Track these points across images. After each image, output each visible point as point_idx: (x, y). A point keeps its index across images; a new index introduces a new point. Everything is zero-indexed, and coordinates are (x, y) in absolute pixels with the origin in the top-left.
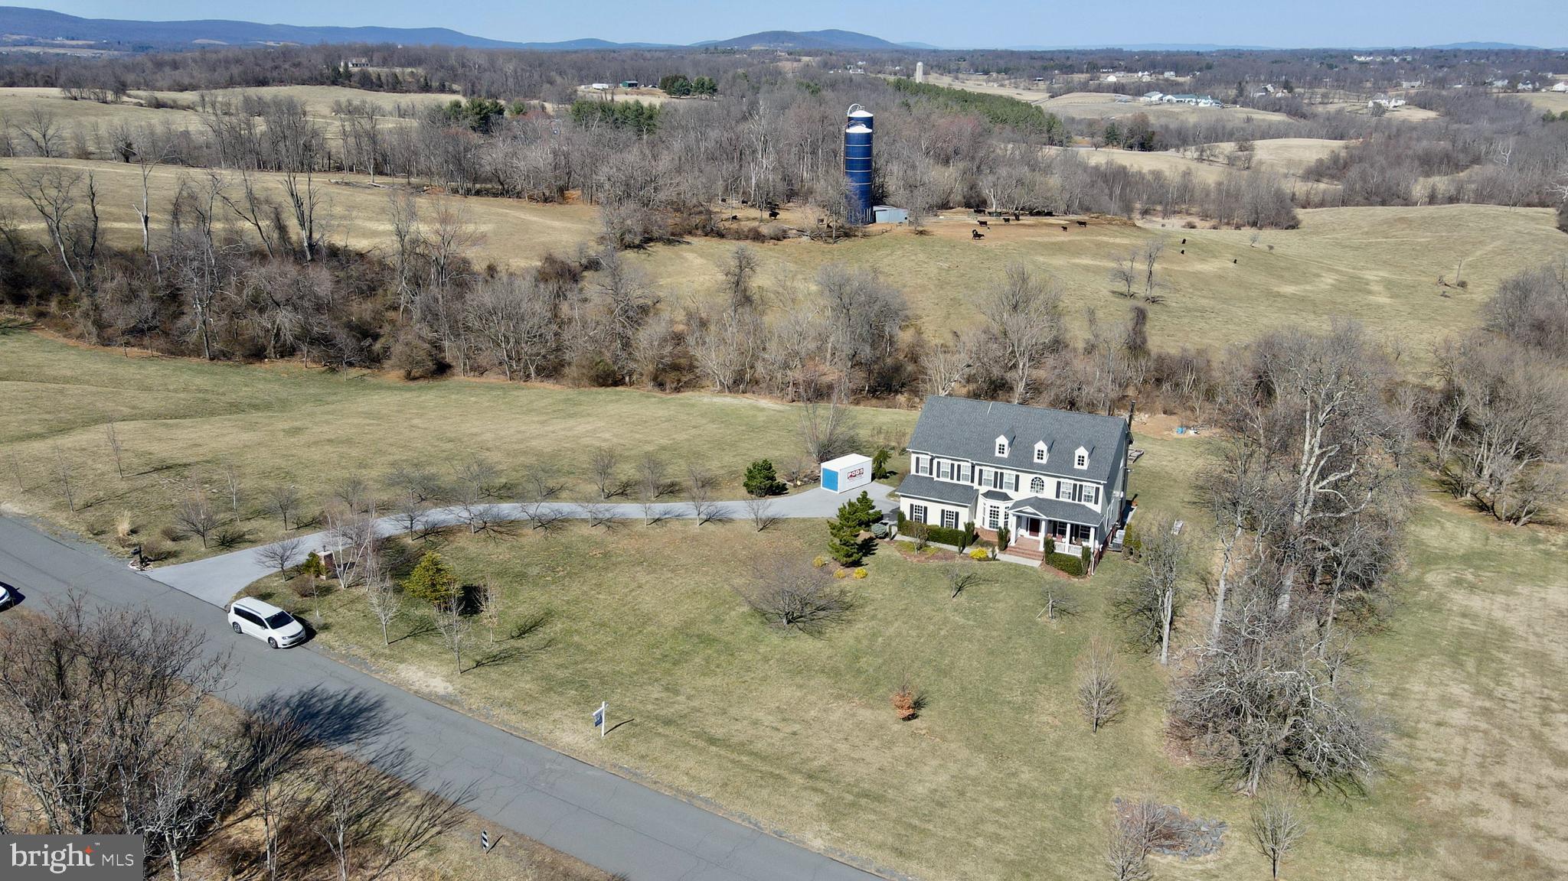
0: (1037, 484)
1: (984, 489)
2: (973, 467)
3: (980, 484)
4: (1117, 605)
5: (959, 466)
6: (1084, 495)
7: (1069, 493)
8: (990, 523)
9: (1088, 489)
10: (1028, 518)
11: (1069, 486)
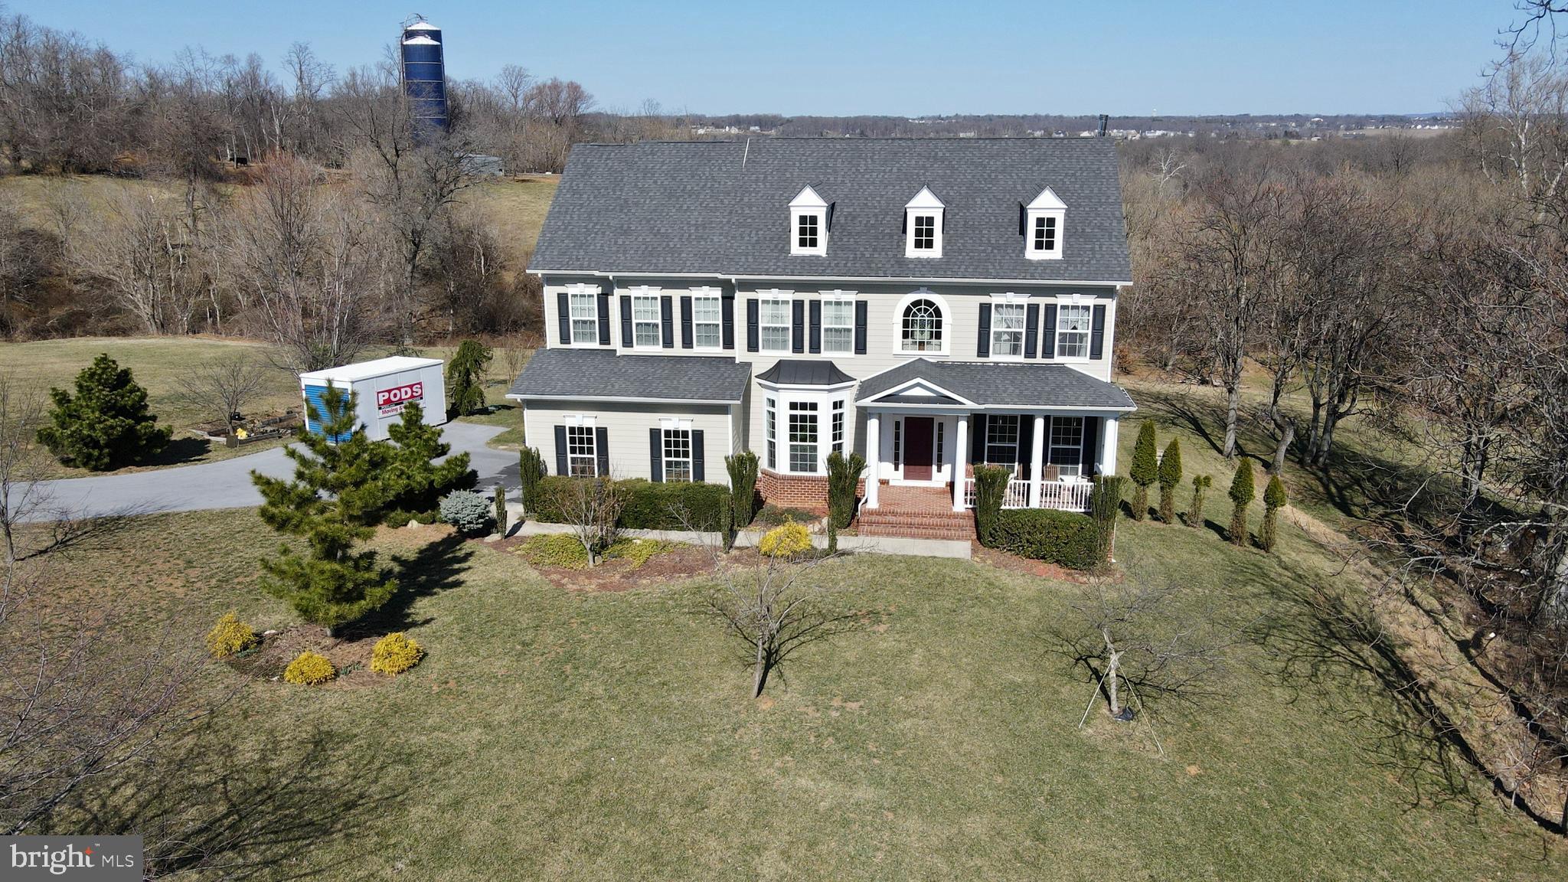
0: (922, 323)
1: (765, 359)
2: (728, 300)
3: (753, 346)
4: (1260, 635)
5: (686, 303)
6: (1060, 334)
7: (1016, 337)
8: (793, 457)
9: (1072, 316)
10: (897, 424)
11: (1014, 314)
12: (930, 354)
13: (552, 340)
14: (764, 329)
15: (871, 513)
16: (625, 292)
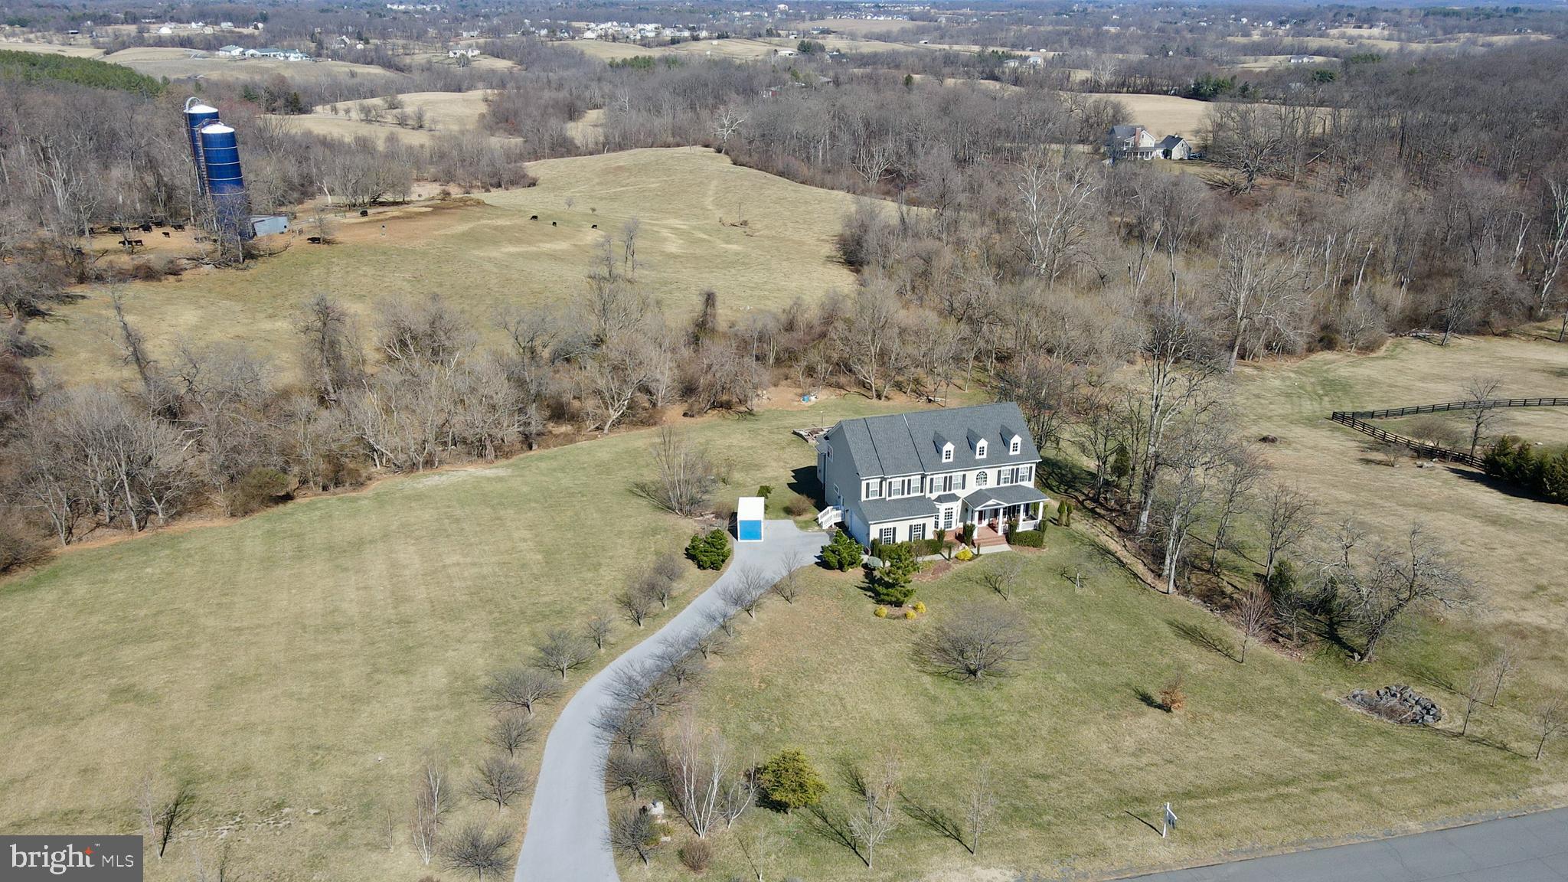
0: (982, 478)
1: (935, 495)
3: (931, 492)
5: (909, 481)
6: (1020, 476)
7: (1008, 478)
8: (945, 525)
9: (1023, 470)
12: (983, 487)
13: (863, 498)
14: (935, 486)
16: (890, 480)
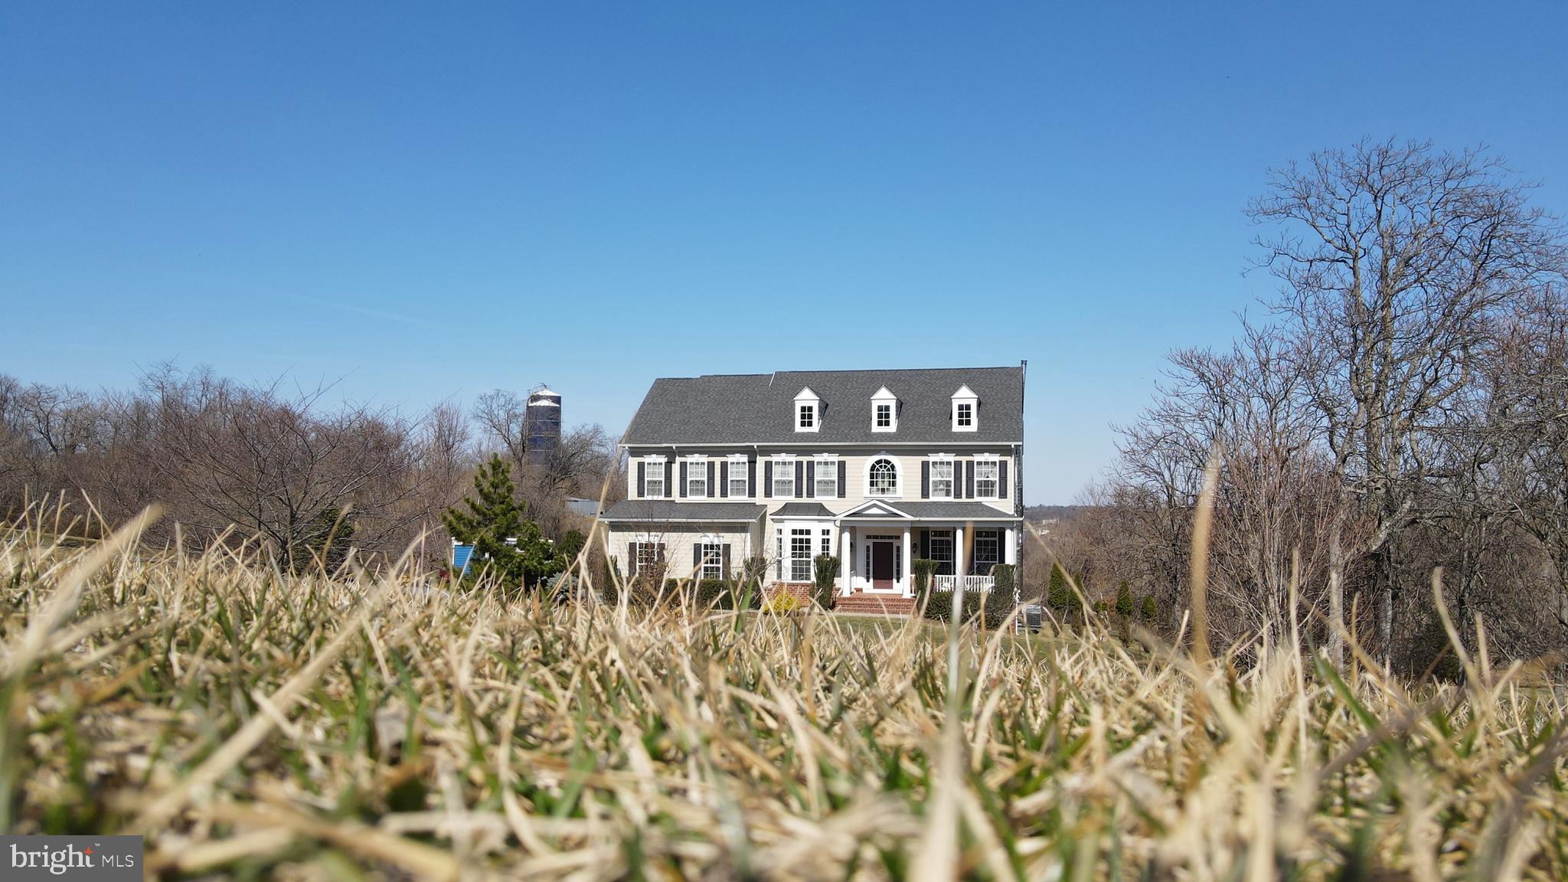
0: (883, 475)
1: (776, 502)
2: (752, 463)
3: (768, 493)
5: (724, 465)
6: (978, 482)
7: (948, 484)
8: (794, 570)
9: (984, 469)
10: (868, 547)
11: (945, 469)
12: (889, 497)
13: (632, 494)
14: (776, 482)
15: (845, 599)
16: (683, 459)
